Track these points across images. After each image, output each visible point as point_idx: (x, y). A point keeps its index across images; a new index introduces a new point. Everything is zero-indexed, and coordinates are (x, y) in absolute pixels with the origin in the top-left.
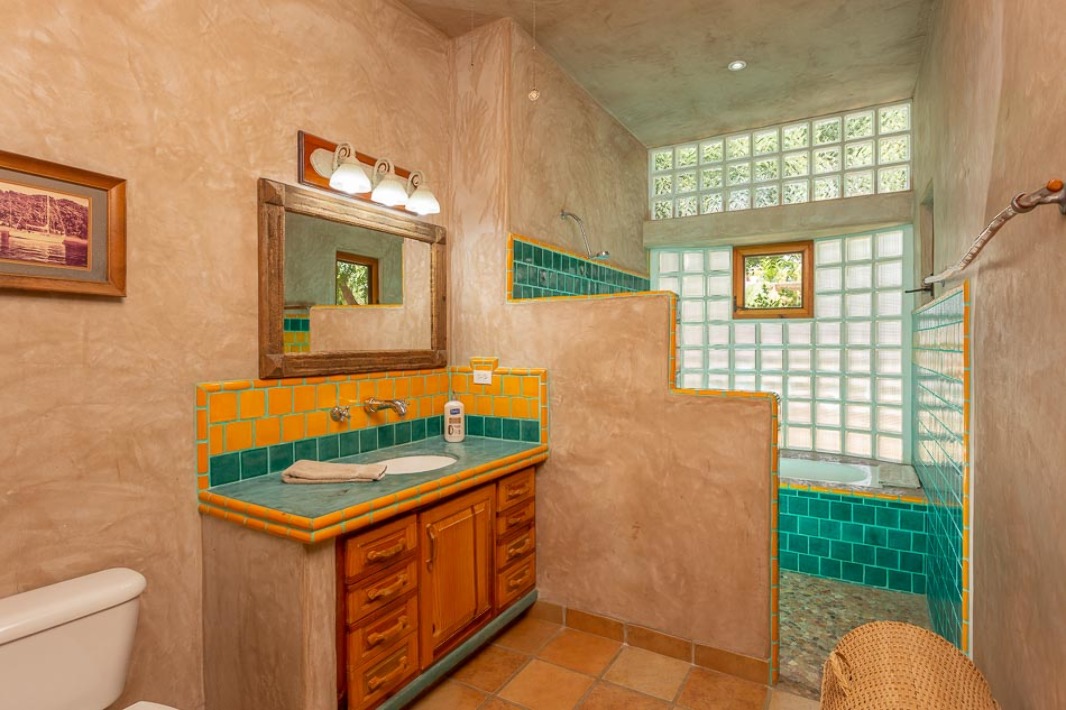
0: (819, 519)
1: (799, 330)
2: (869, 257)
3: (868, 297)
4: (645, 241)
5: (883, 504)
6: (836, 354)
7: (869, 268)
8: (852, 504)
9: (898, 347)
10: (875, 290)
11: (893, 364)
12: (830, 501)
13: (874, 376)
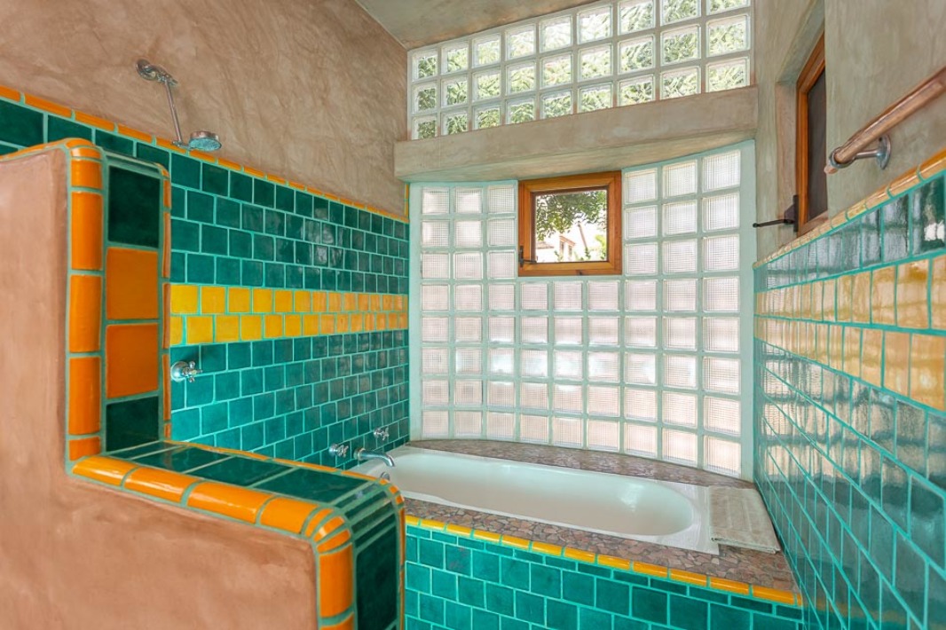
0: (613, 615)
1: (604, 290)
2: (694, 190)
3: (692, 245)
4: (397, 169)
5: (724, 598)
6: (651, 323)
7: (693, 206)
8: (669, 593)
9: (734, 315)
10: (701, 235)
11: (728, 338)
12: (631, 585)
13: (702, 354)
